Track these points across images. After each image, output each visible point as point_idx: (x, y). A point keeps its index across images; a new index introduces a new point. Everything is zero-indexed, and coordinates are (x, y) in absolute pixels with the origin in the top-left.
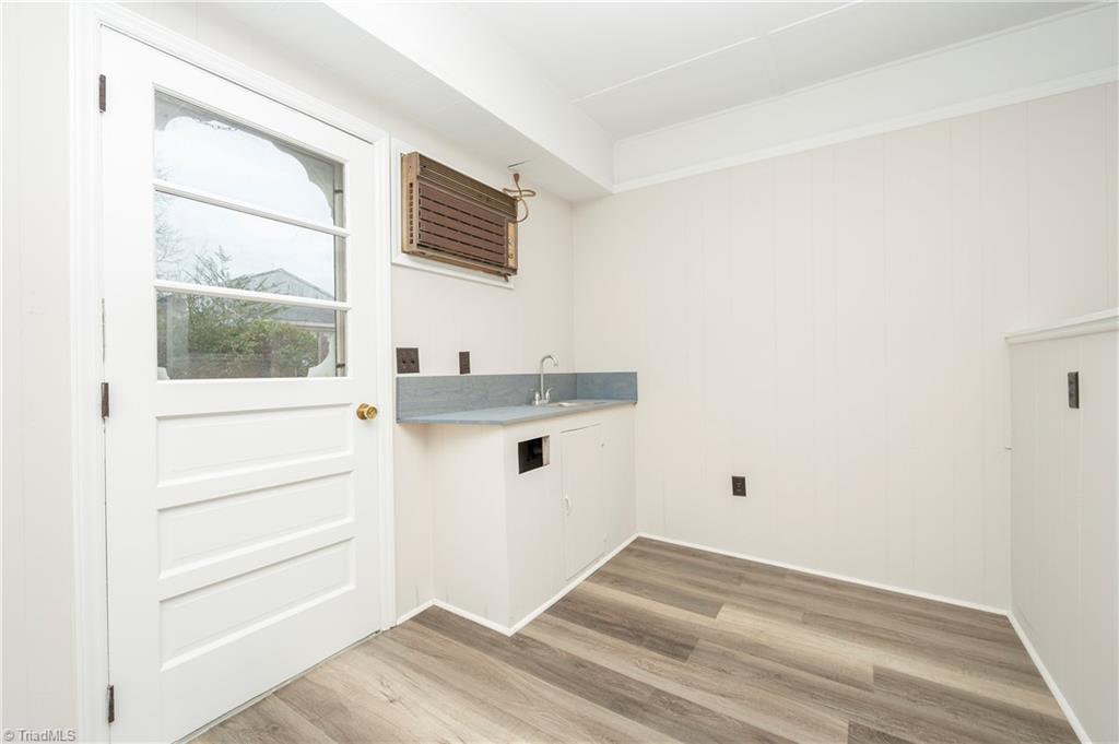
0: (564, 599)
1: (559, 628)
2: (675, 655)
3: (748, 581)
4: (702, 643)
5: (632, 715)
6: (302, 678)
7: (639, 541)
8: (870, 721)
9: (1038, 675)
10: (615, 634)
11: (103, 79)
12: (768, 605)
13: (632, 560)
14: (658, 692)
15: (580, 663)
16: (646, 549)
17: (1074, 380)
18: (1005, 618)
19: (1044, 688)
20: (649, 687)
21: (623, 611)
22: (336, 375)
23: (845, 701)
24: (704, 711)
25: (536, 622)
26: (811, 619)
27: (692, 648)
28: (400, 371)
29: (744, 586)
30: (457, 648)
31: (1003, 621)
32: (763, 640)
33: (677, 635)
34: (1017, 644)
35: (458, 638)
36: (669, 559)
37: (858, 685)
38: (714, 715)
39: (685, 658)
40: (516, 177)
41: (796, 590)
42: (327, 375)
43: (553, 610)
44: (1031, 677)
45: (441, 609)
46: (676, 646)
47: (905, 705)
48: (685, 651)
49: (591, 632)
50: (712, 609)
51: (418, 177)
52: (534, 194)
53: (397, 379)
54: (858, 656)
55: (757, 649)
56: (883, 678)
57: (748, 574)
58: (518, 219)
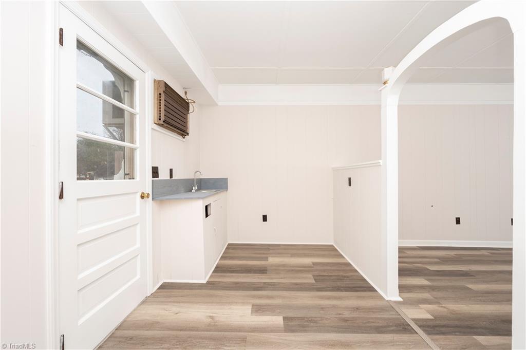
0: (216, 268)
1: (222, 276)
2: (264, 273)
3: (271, 249)
4: (268, 268)
5: (262, 290)
6: (125, 321)
7: (229, 245)
8: (316, 273)
9: (342, 255)
10: (242, 273)
11: (61, 30)
12: (280, 254)
13: (230, 251)
14: (265, 283)
15: (236, 283)
16: (234, 247)
17: (350, 179)
18: (332, 245)
19: (344, 257)
20: (261, 283)
21: (240, 266)
22: (125, 179)
23: (309, 271)
24: (279, 283)
25: (211, 276)
26: (293, 255)
27: (267, 270)
28: (153, 177)
29: (271, 251)
30: (186, 292)
31: (332, 246)
32: (284, 263)
33: (260, 268)
34: (336, 250)
35: (185, 289)
36: (243, 248)
37: (310, 267)
38: (283, 283)
39: (266, 273)
40: (186, 93)
41: (285, 249)
42: (121, 179)
43: (214, 271)
44: (341, 256)
45: (169, 283)
46: (262, 271)
47: (321, 268)
48: (265, 271)
49: (233, 274)
50: (266, 259)
51: (164, 92)
52: (194, 102)
53: (153, 180)
54: (308, 261)
55: (284, 266)
56: (314, 264)
57: (270, 248)
58: (190, 112)
